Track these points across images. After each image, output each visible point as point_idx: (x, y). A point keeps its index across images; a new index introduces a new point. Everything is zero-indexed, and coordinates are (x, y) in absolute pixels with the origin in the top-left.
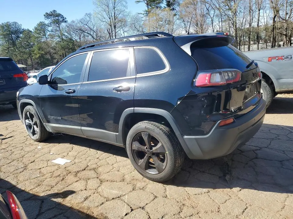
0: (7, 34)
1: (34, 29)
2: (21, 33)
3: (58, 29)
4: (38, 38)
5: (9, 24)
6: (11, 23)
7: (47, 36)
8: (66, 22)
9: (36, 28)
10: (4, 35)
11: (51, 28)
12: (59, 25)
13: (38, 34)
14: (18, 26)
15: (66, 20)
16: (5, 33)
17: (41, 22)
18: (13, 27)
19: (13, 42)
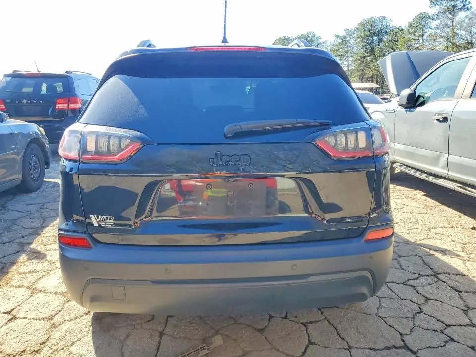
0: (367, 36)
1: (407, 26)
2: (387, 33)
3: (449, 23)
4: (409, 40)
5: (374, 20)
6: (377, 18)
7: (425, 37)
8: (468, 9)
9: (410, 25)
10: (362, 37)
11: (438, 22)
12: (453, 15)
13: (411, 34)
14: (386, 23)
15: (469, 6)
16: (363, 35)
17: (421, 14)
18: (379, 24)
19: (372, 48)
